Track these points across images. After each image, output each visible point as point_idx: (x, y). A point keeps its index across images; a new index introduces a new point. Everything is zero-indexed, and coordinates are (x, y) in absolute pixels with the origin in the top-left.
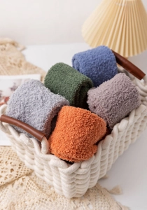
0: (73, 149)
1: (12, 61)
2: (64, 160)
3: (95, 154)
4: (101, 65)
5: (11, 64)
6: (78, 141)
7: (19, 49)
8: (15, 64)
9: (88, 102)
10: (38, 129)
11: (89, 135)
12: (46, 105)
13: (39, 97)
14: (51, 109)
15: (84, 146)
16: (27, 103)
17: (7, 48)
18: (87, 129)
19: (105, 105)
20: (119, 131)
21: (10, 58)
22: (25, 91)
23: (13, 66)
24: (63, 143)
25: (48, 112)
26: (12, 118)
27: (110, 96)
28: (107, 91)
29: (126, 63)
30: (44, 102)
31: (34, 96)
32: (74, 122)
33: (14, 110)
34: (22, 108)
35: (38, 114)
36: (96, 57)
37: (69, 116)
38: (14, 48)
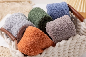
0: (26, 47)
1: (26, 10)
2: (23, 54)
3: (40, 54)
4: (60, 11)
5: (25, 11)
6: (29, 43)
7: (32, 5)
8: (27, 12)
9: (46, 28)
10: (15, 36)
11: (36, 42)
12: (20, 24)
13: (18, 20)
14: (22, 26)
15: (32, 47)
16: (12, 23)
17: (25, 3)
18: (36, 38)
19: (52, 29)
20: (59, 46)
21: (25, 8)
22: (13, 17)
23: (26, 12)
24: (22, 43)
25: (20, 28)
26: (5, 29)
27: (56, 25)
28: (55, 23)
29: (75, 11)
30: (20, 22)
31: (16, 19)
32: (30, 33)
33: (6, 26)
34: (10, 25)
35: (15, 28)
36: (57, 7)
37: (28, 31)
38: (28, 4)
